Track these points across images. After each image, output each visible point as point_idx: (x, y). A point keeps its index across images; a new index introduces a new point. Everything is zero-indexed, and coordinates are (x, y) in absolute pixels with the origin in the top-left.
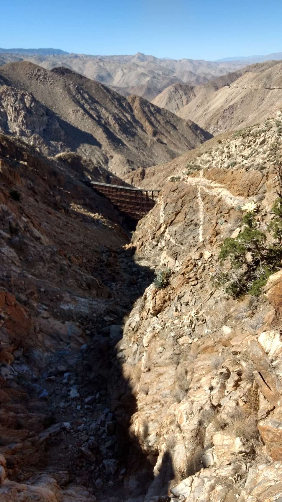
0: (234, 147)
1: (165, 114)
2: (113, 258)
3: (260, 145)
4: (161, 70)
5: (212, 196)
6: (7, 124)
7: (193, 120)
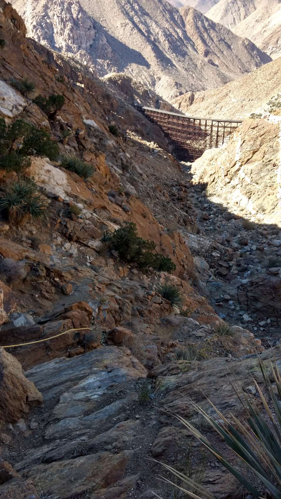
6: (53, 37)
7: (249, 38)
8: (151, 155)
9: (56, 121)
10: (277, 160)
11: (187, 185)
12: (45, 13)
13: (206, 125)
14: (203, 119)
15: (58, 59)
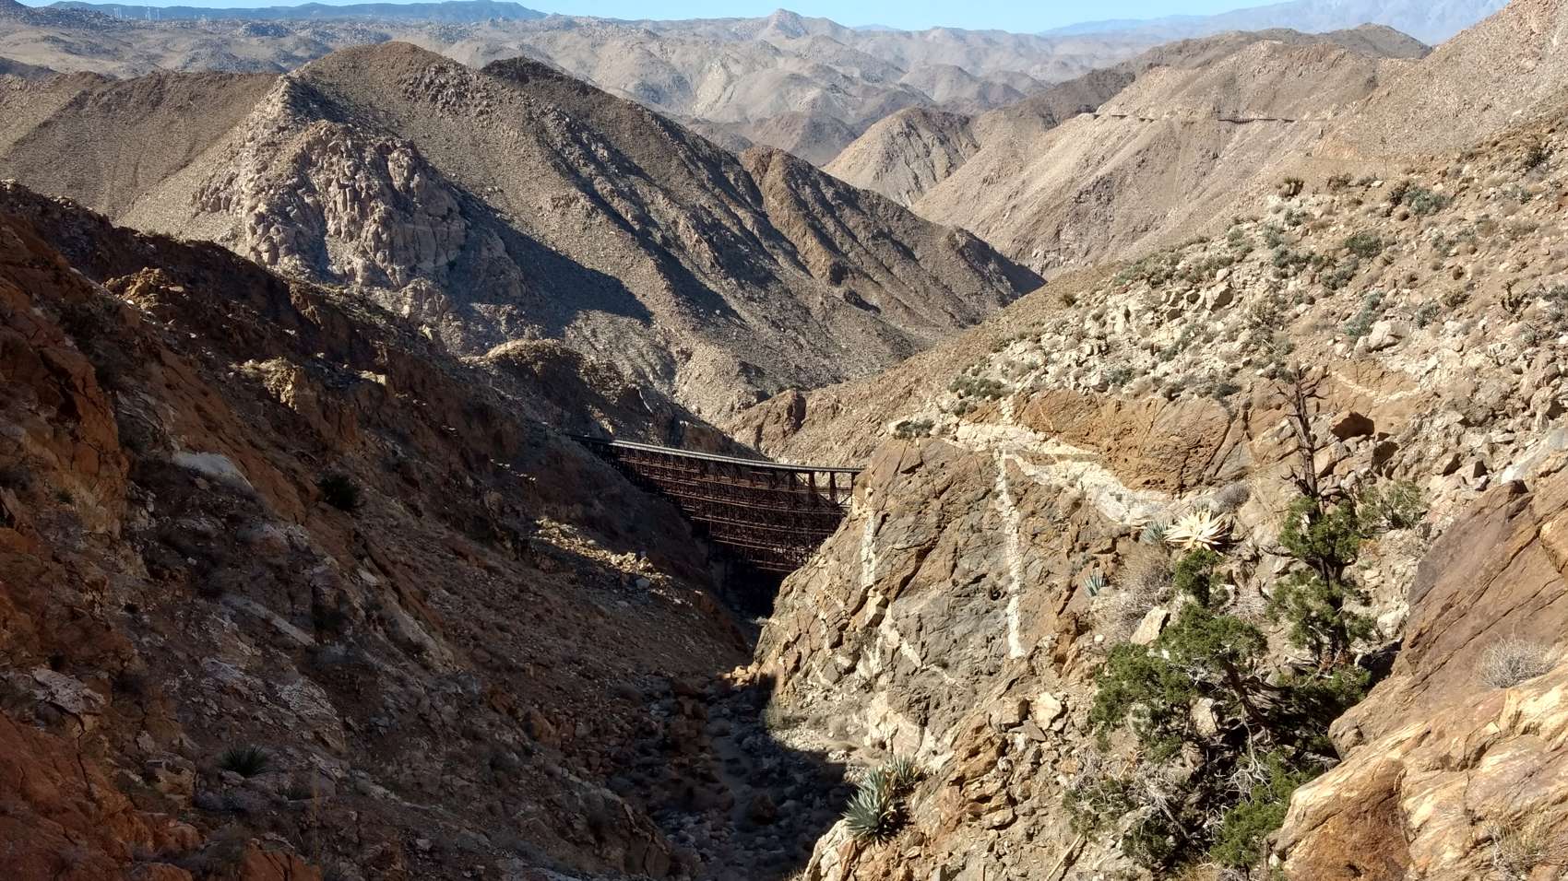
0: (1121, 319)
1: (872, 207)
2: (688, 717)
3: (1213, 309)
4: (858, 65)
5: (1049, 489)
6: (323, 245)
7: (970, 228)
11: (708, 690)
12: (300, 178)
14: (802, 470)
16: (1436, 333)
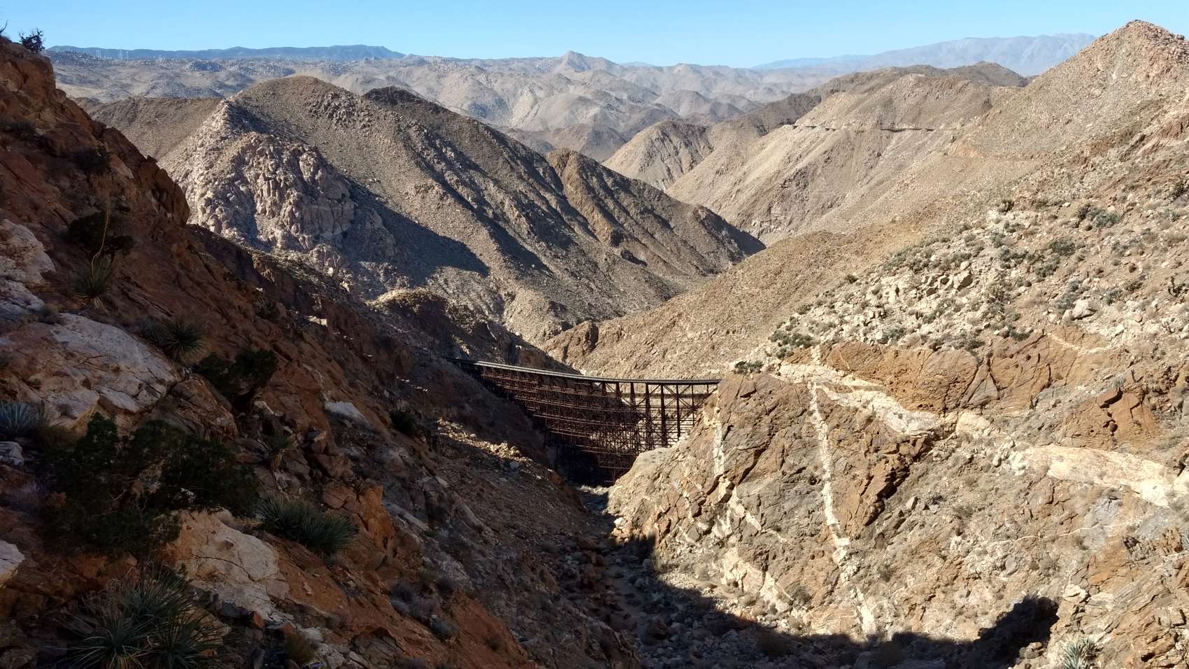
0: (892, 294)
1: (640, 191)
3: (959, 288)
4: (626, 90)
5: (848, 409)
6: (253, 221)
7: (708, 206)
8: (503, 475)
9: (254, 413)
10: (816, 468)
11: (602, 545)
12: (237, 173)
13: (633, 395)
14: (625, 381)
15: (263, 266)
16: (1120, 309)
